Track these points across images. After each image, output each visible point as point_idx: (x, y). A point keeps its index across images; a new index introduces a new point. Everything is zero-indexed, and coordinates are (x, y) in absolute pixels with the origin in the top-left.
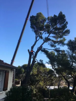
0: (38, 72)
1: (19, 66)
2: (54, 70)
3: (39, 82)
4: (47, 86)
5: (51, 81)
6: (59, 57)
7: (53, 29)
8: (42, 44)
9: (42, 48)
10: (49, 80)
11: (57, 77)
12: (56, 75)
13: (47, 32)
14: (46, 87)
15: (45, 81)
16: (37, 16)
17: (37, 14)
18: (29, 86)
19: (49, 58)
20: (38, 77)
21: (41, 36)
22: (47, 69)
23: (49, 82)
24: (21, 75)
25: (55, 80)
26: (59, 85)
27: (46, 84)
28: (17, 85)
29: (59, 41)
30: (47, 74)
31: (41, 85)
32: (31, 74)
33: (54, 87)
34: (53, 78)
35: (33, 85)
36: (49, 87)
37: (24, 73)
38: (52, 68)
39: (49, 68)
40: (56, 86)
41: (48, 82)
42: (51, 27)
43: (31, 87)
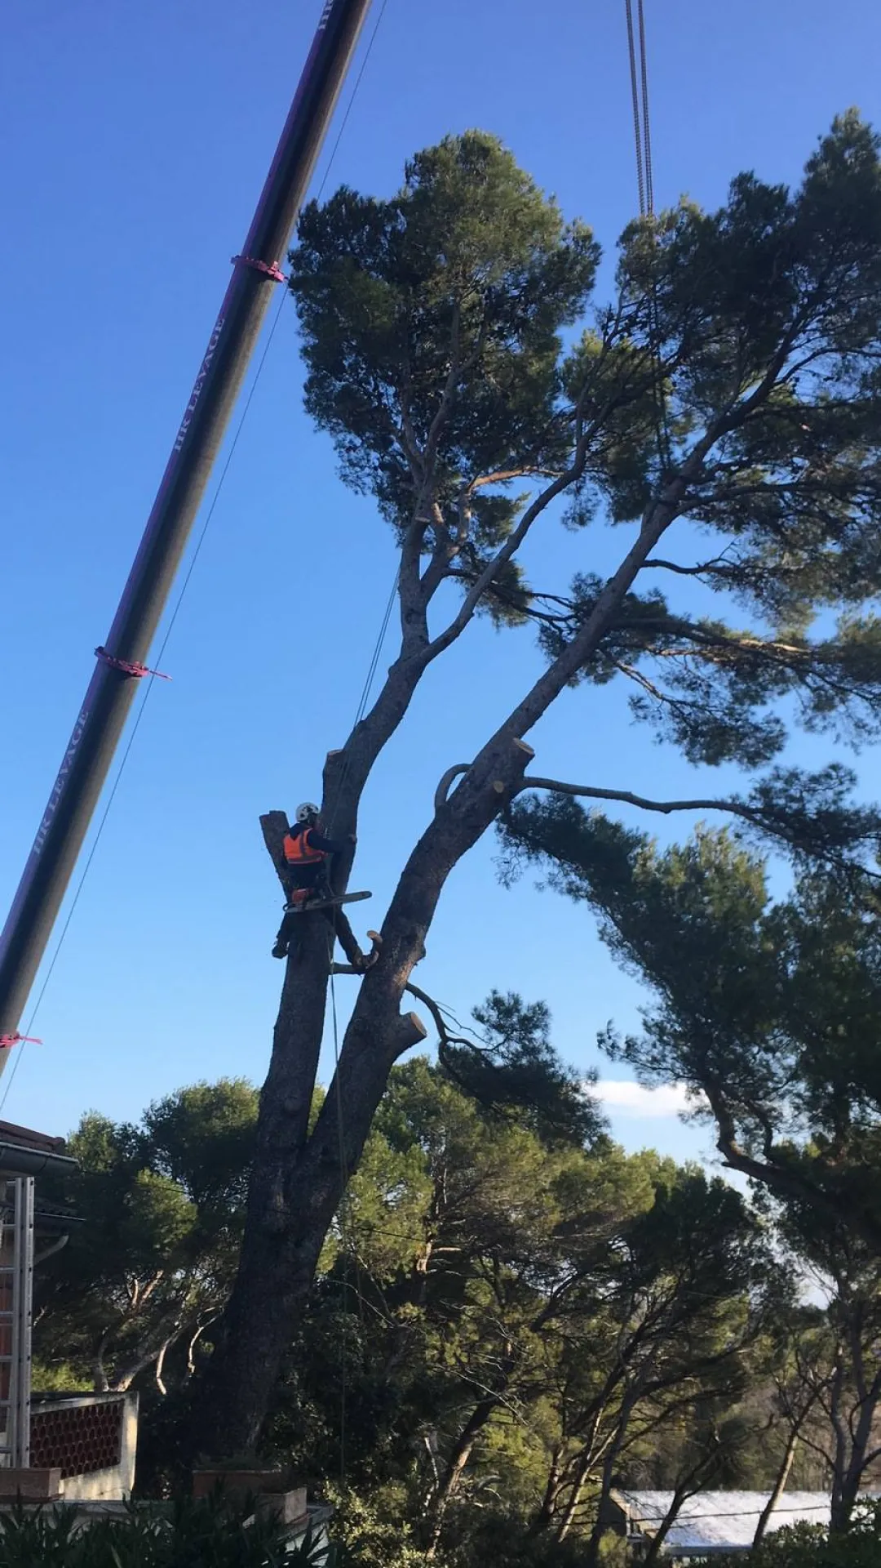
0: (446, 1235)
1: (95, 1131)
2: (747, 1193)
3: (480, 1418)
4: (627, 1484)
5: (701, 1399)
6: (844, 952)
7: (716, 431)
8: (529, 713)
9: (519, 782)
10: (666, 1383)
11: (811, 1316)
12: (781, 1284)
13: (598, 496)
14: (611, 1518)
15: (594, 1407)
16: (422, 197)
17: (425, 165)
18: (294, 1505)
19: (657, 970)
20: (455, 1315)
21: (505, 558)
22: (617, 1174)
23: (669, 1413)
24: (140, 1291)
25: (771, 1365)
26: (859, 1465)
27: (608, 1461)
28: (72, 1489)
29: (825, 653)
30: (617, 1271)
31: (508, 1470)
32: (326, 1264)
33: (758, 1501)
34: (727, 1336)
35: (365, 1485)
36: (665, 1500)
37: (191, 1251)
38: (725, 1143)
39: (647, 1157)
40: (798, 1485)
41: (643, 1410)
42: (674, 404)
43: (340, 1517)
